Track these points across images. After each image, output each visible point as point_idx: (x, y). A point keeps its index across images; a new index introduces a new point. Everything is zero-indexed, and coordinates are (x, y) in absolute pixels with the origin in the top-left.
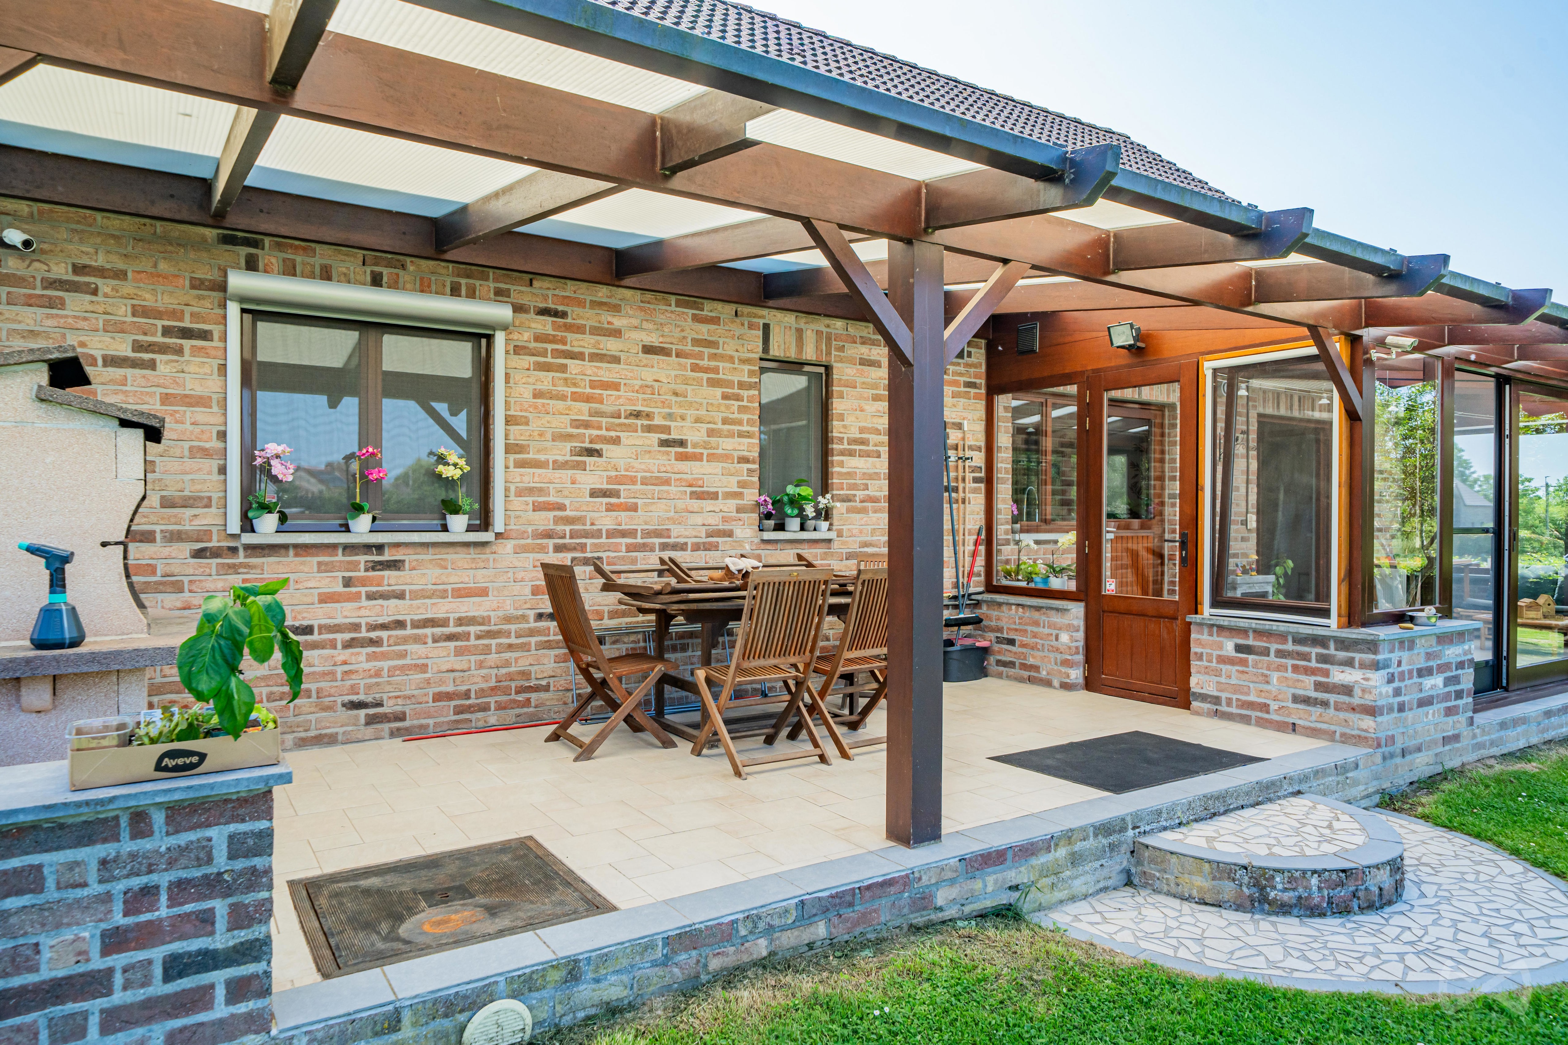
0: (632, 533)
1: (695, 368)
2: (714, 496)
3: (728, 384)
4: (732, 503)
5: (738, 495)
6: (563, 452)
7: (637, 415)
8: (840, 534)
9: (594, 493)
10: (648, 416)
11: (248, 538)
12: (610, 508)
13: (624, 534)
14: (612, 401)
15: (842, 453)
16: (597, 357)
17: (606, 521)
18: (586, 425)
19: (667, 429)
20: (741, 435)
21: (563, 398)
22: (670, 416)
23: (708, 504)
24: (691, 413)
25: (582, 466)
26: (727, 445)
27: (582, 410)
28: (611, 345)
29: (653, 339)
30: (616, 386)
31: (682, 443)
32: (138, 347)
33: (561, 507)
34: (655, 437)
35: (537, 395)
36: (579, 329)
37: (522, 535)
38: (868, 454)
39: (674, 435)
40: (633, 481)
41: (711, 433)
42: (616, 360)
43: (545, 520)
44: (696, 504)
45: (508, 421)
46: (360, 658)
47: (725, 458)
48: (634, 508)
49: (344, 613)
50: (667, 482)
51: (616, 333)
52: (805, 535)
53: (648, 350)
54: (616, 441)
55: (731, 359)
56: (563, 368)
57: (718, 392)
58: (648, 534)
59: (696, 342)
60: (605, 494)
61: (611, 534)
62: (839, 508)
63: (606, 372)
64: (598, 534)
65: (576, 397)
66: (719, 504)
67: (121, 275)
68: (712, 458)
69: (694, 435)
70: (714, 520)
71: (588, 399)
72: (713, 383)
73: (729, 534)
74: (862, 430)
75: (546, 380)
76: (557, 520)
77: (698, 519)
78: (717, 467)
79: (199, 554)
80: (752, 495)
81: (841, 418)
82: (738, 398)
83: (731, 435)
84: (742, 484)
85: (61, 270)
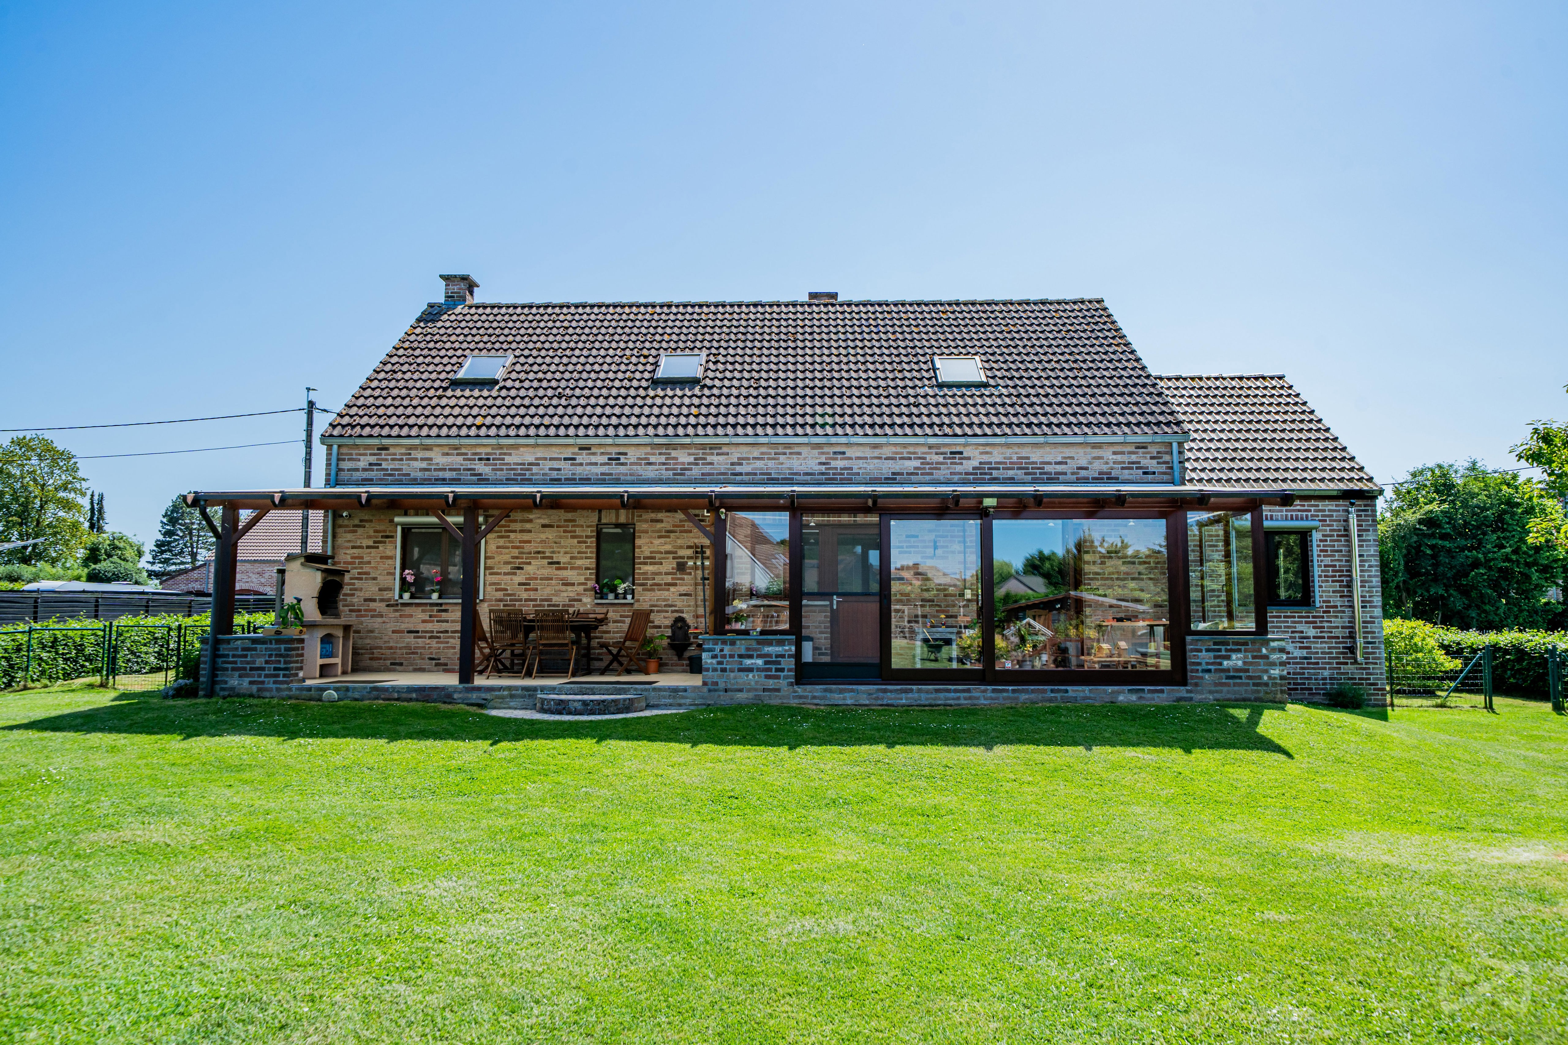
0: (535, 600)
1: (565, 532)
2: (573, 584)
3: (581, 537)
4: (582, 588)
5: (585, 584)
6: (507, 569)
7: (539, 552)
8: (638, 601)
9: (520, 584)
10: (544, 553)
11: (401, 601)
12: (526, 590)
13: (531, 600)
14: (527, 547)
15: (640, 563)
16: (521, 531)
17: (524, 595)
18: (517, 558)
19: (552, 558)
20: (586, 558)
21: (508, 548)
22: (553, 552)
23: (570, 588)
24: (563, 550)
25: (515, 574)
26: (579, 562)
27: (515, 552)
28: (528, 526)
29: (546, 522)
30: (530, 542)
31: (558, 563)
32: (375, 542)
33: (506, 590)
34: (546, 561)
35: (498, 547)
36: (515, 521)
37: (491, 600)
38: (655, 564)
39: (555, 560)
40: (536, 579)
41: (572, 558)
42: (530, 531)
43: (500, 594)
44: (564, 588)
45: (486, 558)
46: (434, 643)
47: (579, 568)
48: (536, 590)
49: (429, 627)
50: (551, 579)
51: (530, 521)
52: (616, 601)
53: (544, 526)
54: (529, 563)
55: (582, 526)
56: (508, 537)
57: (576, 541)
58: (542, 600)
59: (566, 521)
60: (524, 584)
61: (526, 600)
62: (638, 589)
63: (526, 536)
64: (521, 600)
65: (513, 547)
66: (576, 588)
67: (371, 521)
68: (572, 568)
69: (564, 559)
70: (572, 595)
71: (518, 548)
72: (573, 537)
73: (580, 600)
74: (651, 552)
75: (501, 542)
76: (505, 595)
77: (565, 594)
78: (575, 572)
79: (388, 606)
80: (591, 584)
81: (640, 547)
82: (585, 542)
83: (582, 558)
84: (586, 579)
85: (357, 522)
